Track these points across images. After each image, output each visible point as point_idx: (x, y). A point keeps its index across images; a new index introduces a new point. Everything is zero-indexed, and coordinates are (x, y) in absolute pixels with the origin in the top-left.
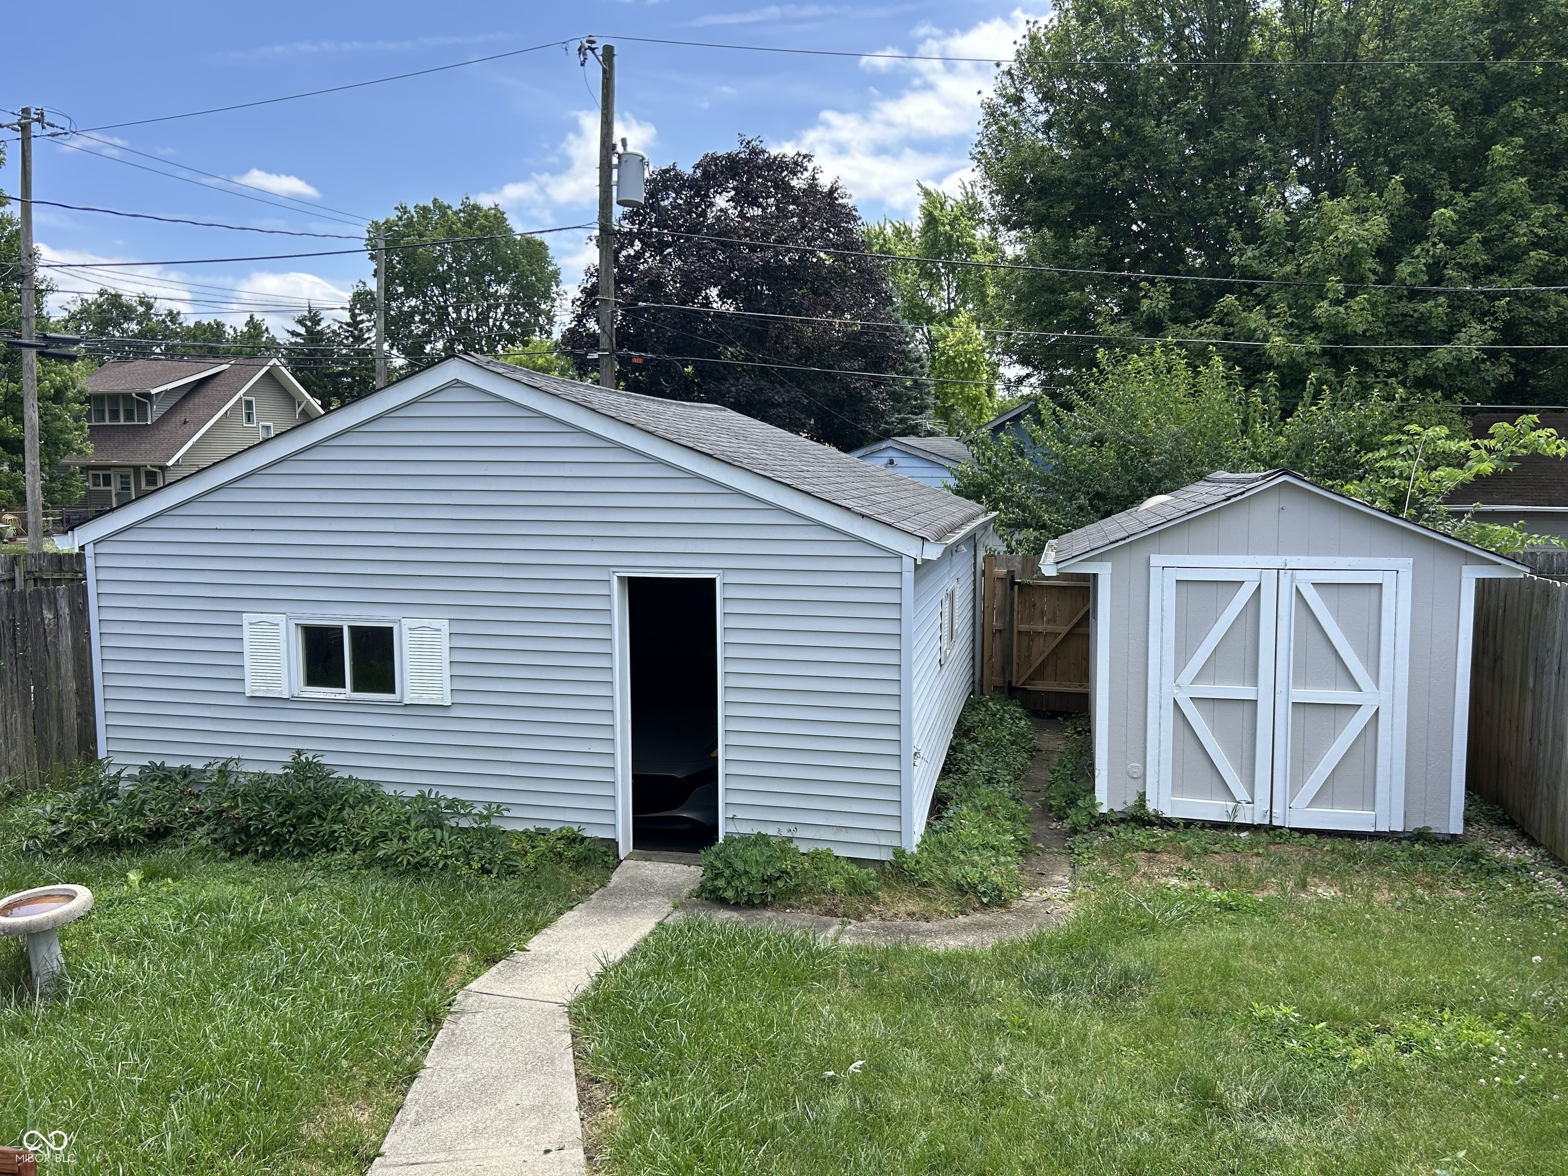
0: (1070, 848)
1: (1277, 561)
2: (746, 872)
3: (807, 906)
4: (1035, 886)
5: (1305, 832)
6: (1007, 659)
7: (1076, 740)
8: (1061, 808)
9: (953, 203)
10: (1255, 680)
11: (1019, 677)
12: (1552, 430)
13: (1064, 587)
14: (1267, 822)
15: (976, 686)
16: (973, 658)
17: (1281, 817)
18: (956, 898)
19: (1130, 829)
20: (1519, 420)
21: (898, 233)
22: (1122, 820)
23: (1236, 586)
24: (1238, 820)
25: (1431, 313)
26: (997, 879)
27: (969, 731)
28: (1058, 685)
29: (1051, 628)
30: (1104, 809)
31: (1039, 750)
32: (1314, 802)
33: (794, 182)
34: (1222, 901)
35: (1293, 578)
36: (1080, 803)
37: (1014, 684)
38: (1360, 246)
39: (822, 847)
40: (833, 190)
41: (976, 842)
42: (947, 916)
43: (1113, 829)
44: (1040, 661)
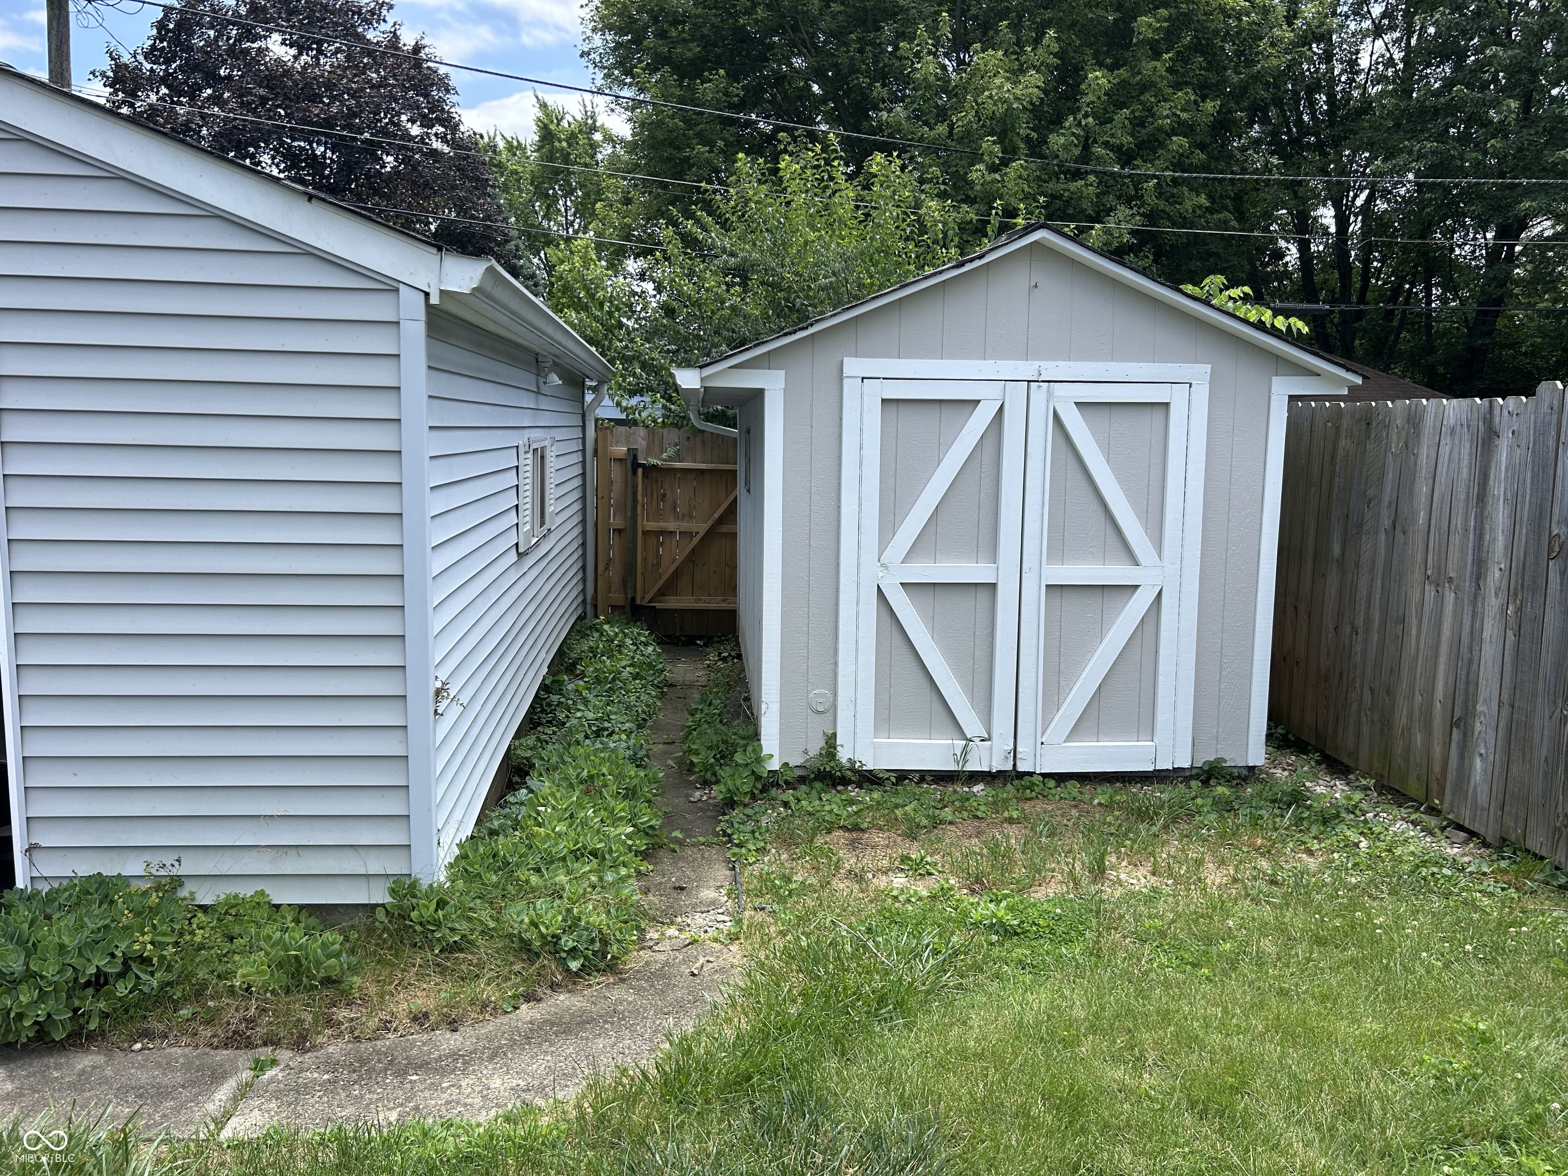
0: (725, 834)
1: (1027, 369)
2: (30, 976)
3: (188, 1030)
4: (667, 917)
5: (1061, 778)
6: (630, 569)
7: (720, 670)
8: (707, 768)
9: (571, 120)
10: (993, 556)
11: (644, 592)
12: (1247, 289)
13: (702, 472)
14: (1009, 767)
15: (588, 606)
16: (584, 568)
17: (1031, 758)
18: (517, 967)
19: (814, 793)
20: (1207, 281)
21: (510, 147)
22: (802, 780)
23: (968, 408)
24: (970, 767)
25: (1082, 192)
26: (599, 919)
27: (574, 665)
28: (696, 601)
29: (685, 525)
30: (774, 765)
31: (672, 685)
32: (1076, 732)
33: (371, 35)
34: (1000, 921)
35: (1049, 393)
36: (739, 758)
37: (638, 602)
38: (1015, 106)
39: (247, 891)
40: (417, 49)
41: (563, 847)
42: (496, 1011)
43: (789, 795)
44: (672, 569)
